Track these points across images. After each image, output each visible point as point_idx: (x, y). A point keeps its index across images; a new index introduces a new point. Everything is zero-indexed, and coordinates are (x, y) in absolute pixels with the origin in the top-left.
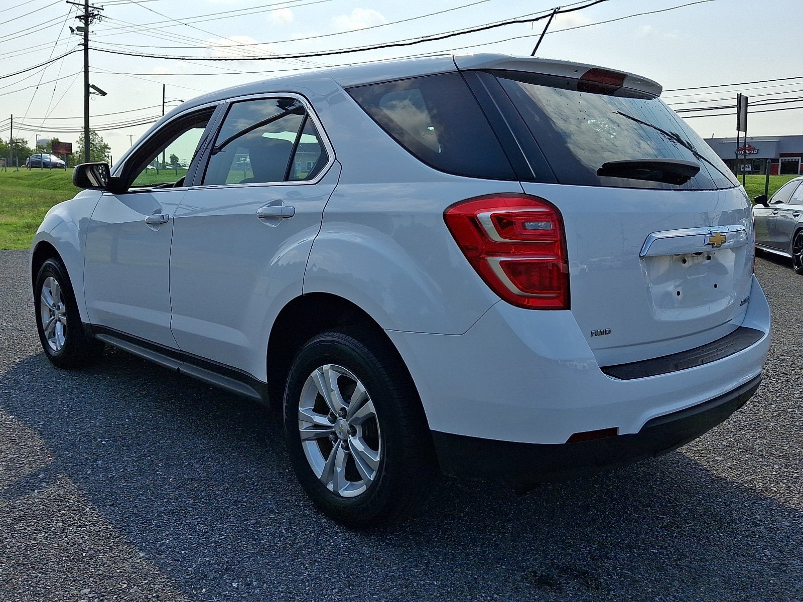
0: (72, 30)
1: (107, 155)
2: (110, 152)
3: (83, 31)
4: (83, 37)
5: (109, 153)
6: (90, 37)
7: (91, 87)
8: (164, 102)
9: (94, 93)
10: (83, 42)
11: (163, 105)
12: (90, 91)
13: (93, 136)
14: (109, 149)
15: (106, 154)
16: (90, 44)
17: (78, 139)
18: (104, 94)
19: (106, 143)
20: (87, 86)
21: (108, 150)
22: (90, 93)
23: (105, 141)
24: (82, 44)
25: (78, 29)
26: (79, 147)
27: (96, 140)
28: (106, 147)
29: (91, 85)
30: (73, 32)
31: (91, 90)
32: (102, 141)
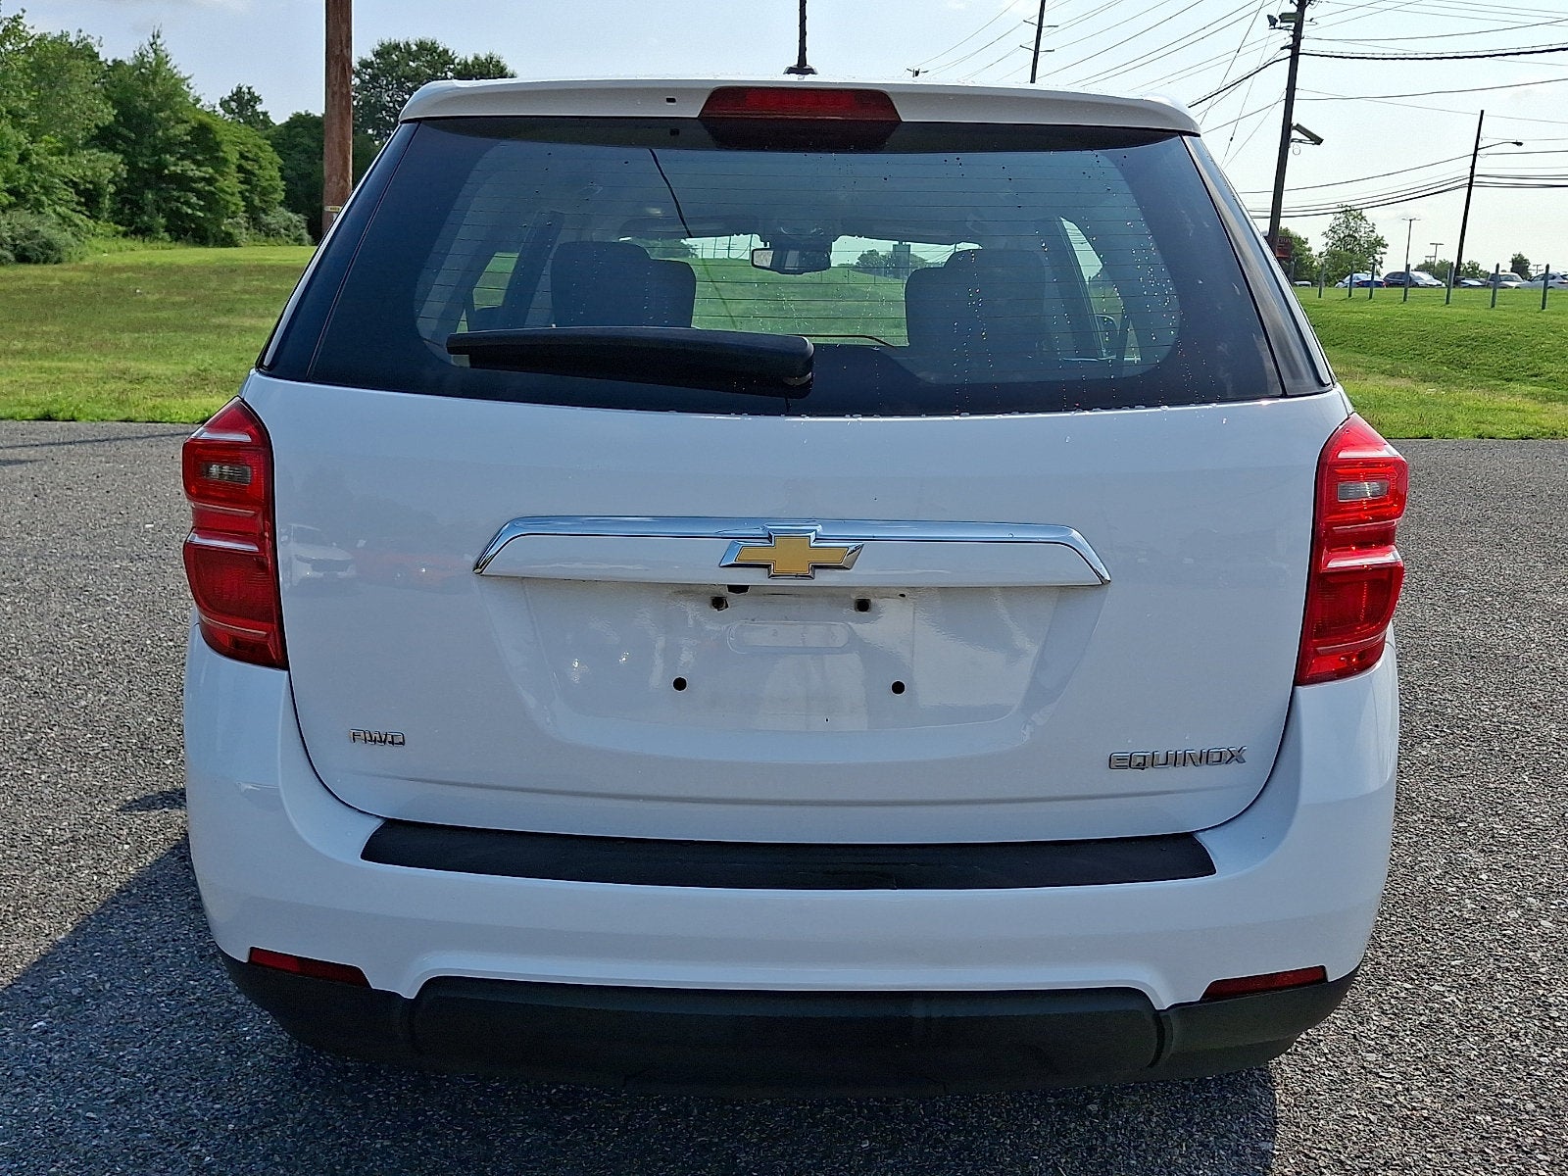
0: (1272, 21)
1: (1379, 260)
2: (1385, 253)
3: (1291, 22)
4: (1292, 33)
5: (1383, 256)
6: (1306, 30)
7: (1295, 128)
8: (1477, 149)
9: (1300, 141)
10: (1290, 41)
11: (1475, 155)
12: (1292, 137)
13: (1356, 223)
14: (1385, 246)
15: (1377, 257)
16: (1304, 46)
17: (1327, 229)
18: (1318, 141)
19: (1380, 236)
20: (1287, 126)
21: (1383, 250)
22: (1292, 141)
23: (1379, 232)
24: (1288, 47)
25: (1284, 17)
26: (1327, 244)
27: (1362, 229)
28: (1379, 243)
29: (1294, 125)
30: (1274, 25)
31: (1295, 134)
32: (1372, 231)
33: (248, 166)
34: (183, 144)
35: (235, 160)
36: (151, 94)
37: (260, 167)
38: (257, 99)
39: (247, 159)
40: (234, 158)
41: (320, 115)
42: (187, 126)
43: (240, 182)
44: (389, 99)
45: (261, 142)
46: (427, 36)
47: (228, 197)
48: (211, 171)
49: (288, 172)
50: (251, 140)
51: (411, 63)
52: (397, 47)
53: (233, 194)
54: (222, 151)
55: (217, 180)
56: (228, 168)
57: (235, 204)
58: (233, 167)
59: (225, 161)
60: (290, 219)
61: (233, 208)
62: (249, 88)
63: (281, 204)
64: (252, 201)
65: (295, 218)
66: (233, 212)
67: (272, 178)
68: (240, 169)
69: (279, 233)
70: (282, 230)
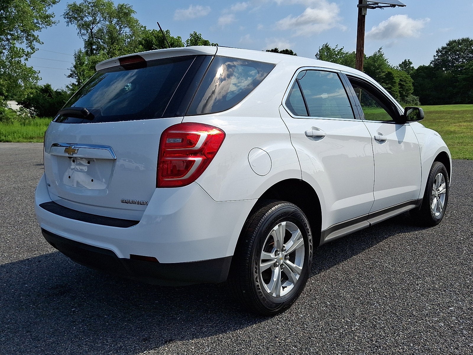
33: (402, 83)
34: (383, 78)
35: (398, 82)
36: (376, 65)
37: (406, 83)
38: (411, 63)
39: (402, 81)
40: (397, 81)
41: (428, 66)
42: (385, 73)
43: (399, 88)
44: (451, 58)
45: (407, 76)
46: (465, 37)
47: (395, 93)
48: (390, 85)
49: (416, 84)
50: (404, 75)
51: (459, 46)
52: (455, 41)
53: (396, 92)
54: (395, 80)
55: (392, 88)
56: (396, 84)
57: (397, 95)
58: (397, 84)
59: (395, 82)
60: (414, 98)
61: (396, 96)
62: (409, 60)
63: (412, 94)
64: (403, 93)
65: (416, 97)
66: (396, 97)
67: (410, 86)
68: (400, 84)
69: (410, 102)
70: (411, 102)
